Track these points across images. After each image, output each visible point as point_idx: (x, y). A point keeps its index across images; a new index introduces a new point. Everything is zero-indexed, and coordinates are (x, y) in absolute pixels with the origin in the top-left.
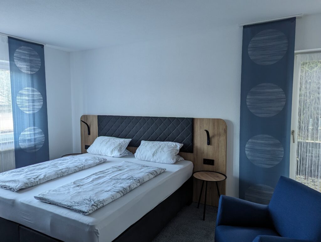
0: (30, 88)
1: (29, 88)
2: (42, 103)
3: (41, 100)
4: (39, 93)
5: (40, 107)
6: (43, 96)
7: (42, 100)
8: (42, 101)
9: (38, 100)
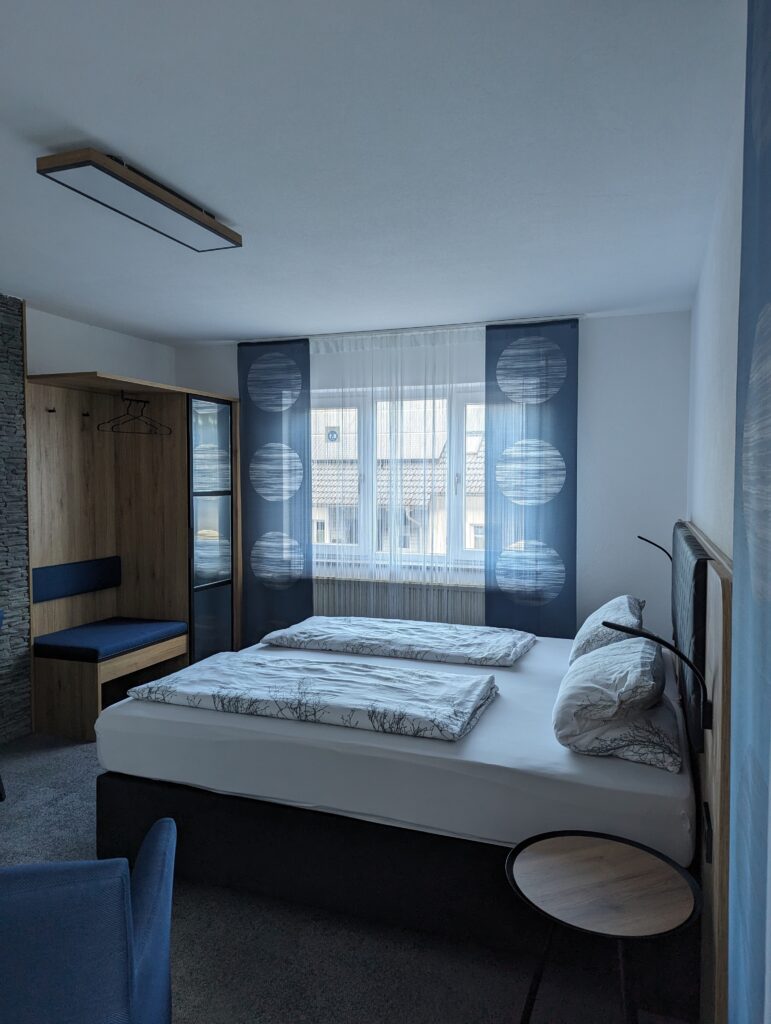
0: (534, 442)
1: (530, 442)
2: (563, 479)
3: (560, 470)
4: (557, 453)
5: (557, 490)
6: (565, 461)
7: (563, 470)
8: (564, 472)
9: (553, 470)
